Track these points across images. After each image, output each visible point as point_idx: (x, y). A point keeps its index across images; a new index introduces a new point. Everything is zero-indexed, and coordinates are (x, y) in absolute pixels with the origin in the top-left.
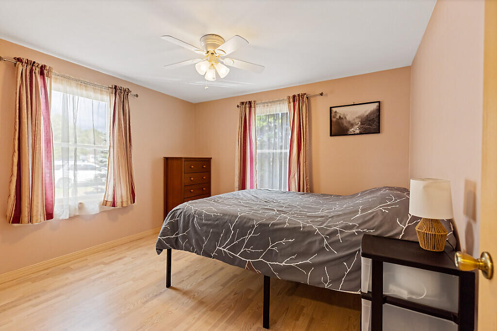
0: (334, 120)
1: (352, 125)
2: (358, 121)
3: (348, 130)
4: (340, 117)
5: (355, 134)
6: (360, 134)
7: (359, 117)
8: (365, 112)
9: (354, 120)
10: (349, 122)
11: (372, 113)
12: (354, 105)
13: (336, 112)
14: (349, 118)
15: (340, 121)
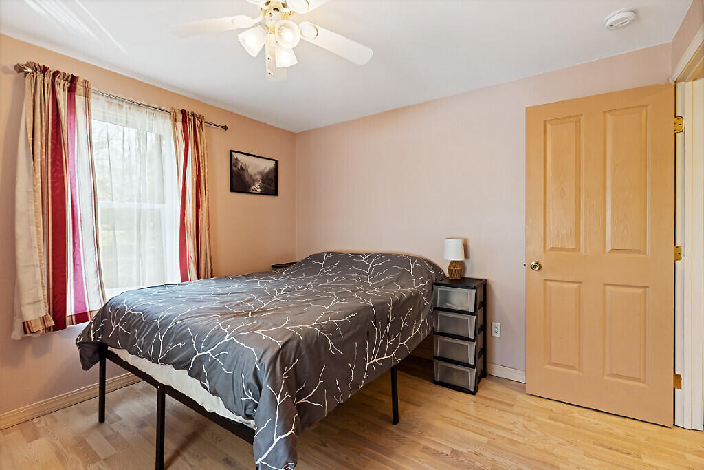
0: (235, 169)
1: (254, 181)
2: (259, 177)
3: (250, 187)
4: (241, 167)
5: (256, 193)
6: (261, 193)
7: (260, 173)
8: (266, 168)
9: (255, 175)
10: (251, 176)
11: (270, 172)
12: (254, 156)
13: (237, 159)
14: (252, 171)
15: (241, 172)
